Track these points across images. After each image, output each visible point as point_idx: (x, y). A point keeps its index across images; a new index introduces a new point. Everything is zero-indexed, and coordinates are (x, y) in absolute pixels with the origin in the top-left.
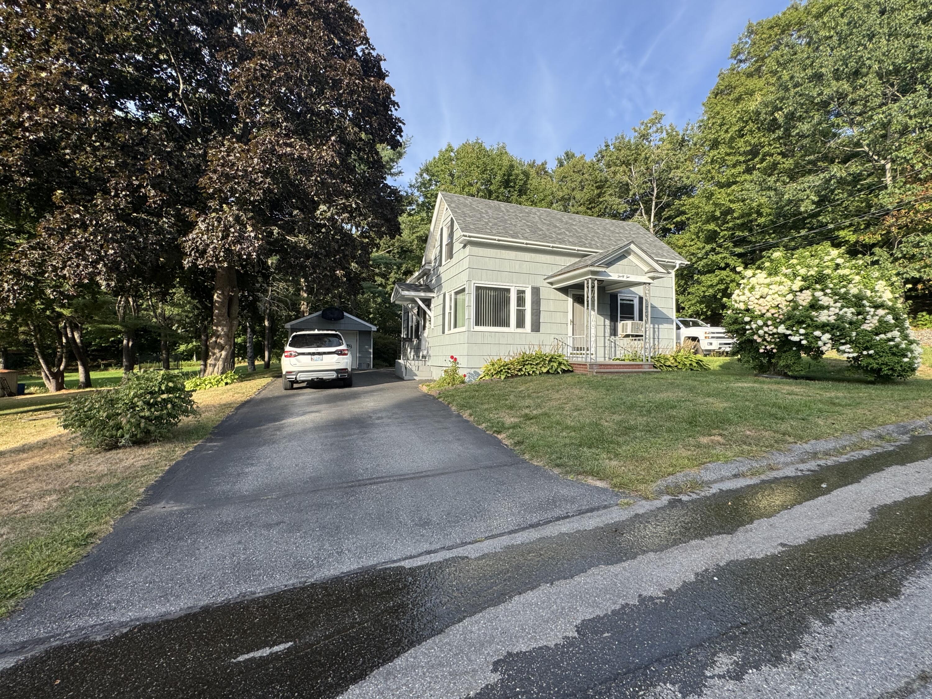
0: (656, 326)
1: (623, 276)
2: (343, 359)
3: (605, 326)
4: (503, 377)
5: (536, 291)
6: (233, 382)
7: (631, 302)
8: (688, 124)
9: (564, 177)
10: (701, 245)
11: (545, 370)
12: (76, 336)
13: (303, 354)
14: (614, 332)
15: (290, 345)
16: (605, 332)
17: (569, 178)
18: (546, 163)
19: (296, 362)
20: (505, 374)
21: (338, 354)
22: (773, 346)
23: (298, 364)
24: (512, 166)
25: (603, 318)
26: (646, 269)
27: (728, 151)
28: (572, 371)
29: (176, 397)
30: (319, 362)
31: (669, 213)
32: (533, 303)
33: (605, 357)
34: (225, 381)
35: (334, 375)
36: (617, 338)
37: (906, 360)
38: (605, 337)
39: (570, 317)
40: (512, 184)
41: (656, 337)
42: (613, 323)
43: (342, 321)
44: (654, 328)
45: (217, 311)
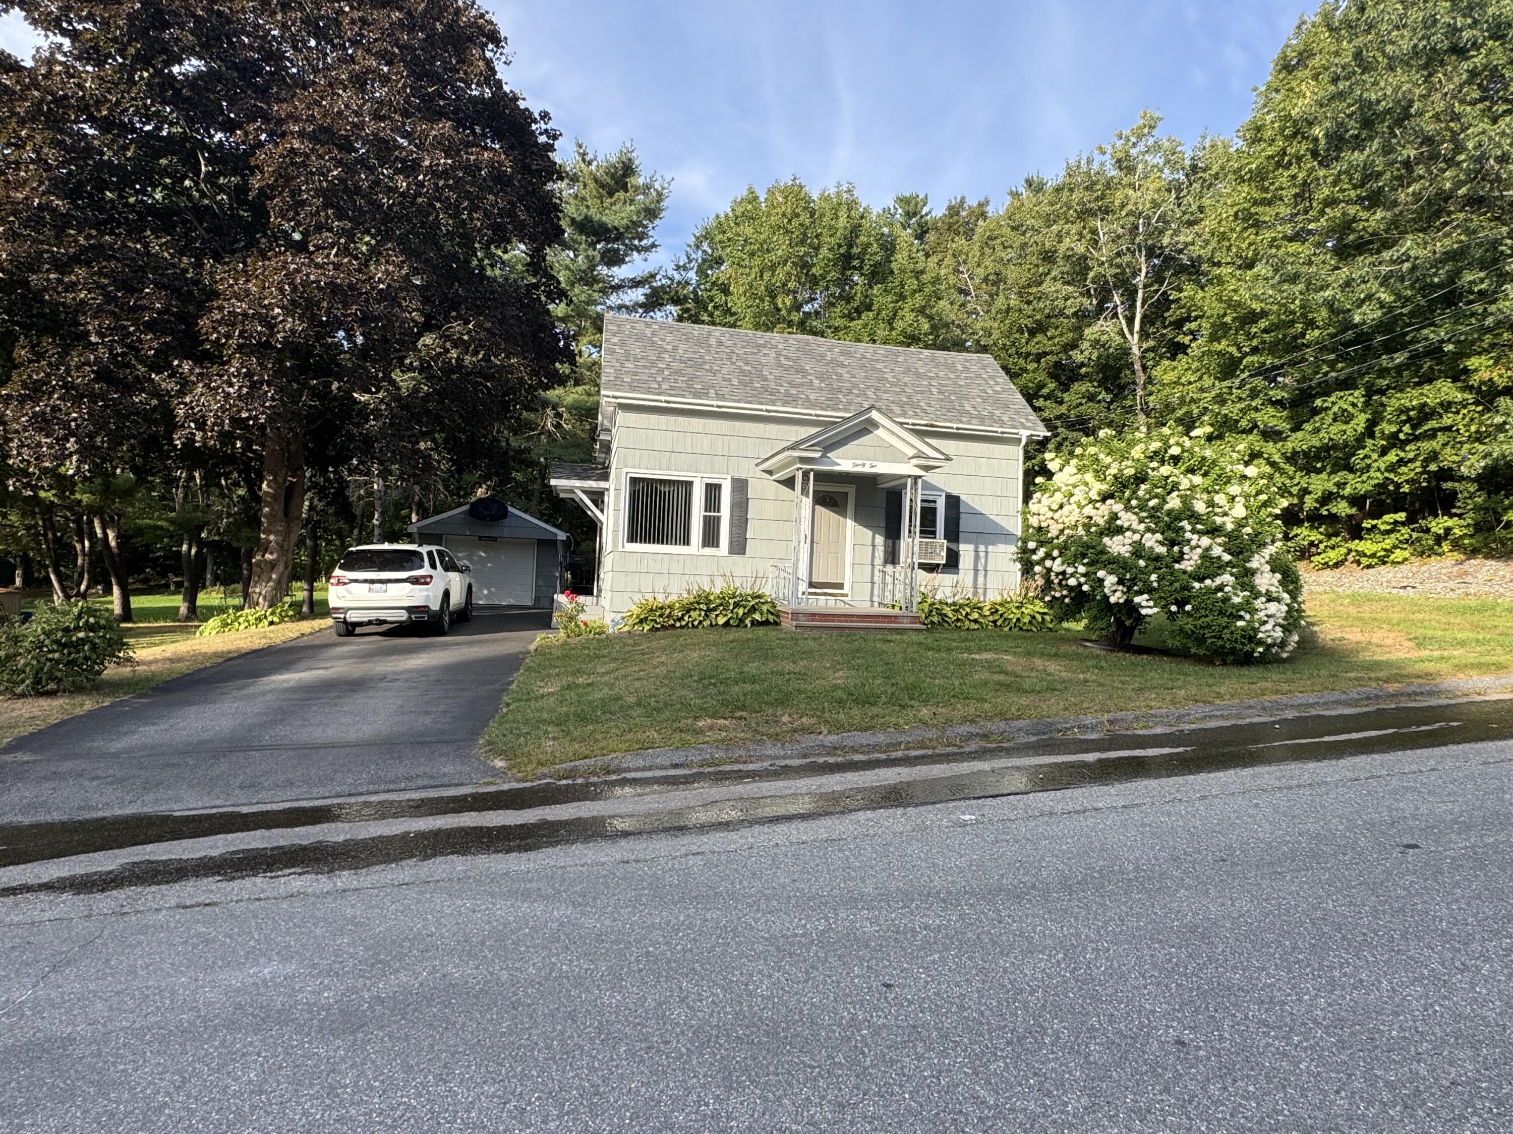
0: (982, 548)
1: (864, 465)
2: (421, 590)
3: (873, 545)
4: (647, 628)
5: (740, 486)
6: (282, 621)
7: (932, 505)
8: (1204, 137)
9: (990, 238)
10: (1207, 381)
11: (721, 620)
12: (111, 535)
13: (356, 581)
14: (892, 557)
15: (340, 568)
16: (873, 557)
17: (998, 241)
18: (988, 202)
19: (346, 594)
20: (652, 624)
21: (413, 583)
22: (1065, 592)
23: (349, 597)
24: (855, 230)
25: (870, 533)
26: (911, 452)
27: (1256, 195)
28: (776, 623)
29: (99, 637)
30: (381, 595)
31: (1178, 313)
32: (733, 506)
33: (872, 601)
34: (270, 619)
35: (403, 616)
36: (898, 567)
37: (1240, 623)
38: (873, 565)
39: (805, 528)
40: (856, 263)
41: (980, 567)
42: (890, 542)
43: (506, 522)
44: (976, 551)
45: (267, 509)
